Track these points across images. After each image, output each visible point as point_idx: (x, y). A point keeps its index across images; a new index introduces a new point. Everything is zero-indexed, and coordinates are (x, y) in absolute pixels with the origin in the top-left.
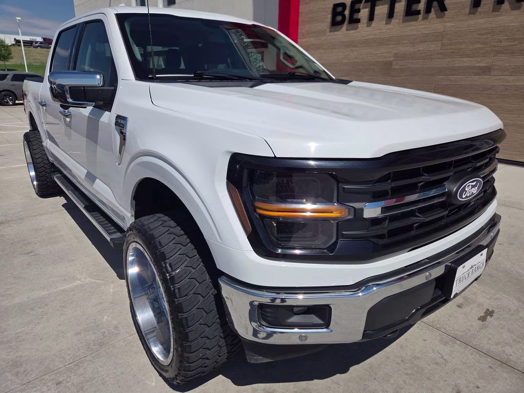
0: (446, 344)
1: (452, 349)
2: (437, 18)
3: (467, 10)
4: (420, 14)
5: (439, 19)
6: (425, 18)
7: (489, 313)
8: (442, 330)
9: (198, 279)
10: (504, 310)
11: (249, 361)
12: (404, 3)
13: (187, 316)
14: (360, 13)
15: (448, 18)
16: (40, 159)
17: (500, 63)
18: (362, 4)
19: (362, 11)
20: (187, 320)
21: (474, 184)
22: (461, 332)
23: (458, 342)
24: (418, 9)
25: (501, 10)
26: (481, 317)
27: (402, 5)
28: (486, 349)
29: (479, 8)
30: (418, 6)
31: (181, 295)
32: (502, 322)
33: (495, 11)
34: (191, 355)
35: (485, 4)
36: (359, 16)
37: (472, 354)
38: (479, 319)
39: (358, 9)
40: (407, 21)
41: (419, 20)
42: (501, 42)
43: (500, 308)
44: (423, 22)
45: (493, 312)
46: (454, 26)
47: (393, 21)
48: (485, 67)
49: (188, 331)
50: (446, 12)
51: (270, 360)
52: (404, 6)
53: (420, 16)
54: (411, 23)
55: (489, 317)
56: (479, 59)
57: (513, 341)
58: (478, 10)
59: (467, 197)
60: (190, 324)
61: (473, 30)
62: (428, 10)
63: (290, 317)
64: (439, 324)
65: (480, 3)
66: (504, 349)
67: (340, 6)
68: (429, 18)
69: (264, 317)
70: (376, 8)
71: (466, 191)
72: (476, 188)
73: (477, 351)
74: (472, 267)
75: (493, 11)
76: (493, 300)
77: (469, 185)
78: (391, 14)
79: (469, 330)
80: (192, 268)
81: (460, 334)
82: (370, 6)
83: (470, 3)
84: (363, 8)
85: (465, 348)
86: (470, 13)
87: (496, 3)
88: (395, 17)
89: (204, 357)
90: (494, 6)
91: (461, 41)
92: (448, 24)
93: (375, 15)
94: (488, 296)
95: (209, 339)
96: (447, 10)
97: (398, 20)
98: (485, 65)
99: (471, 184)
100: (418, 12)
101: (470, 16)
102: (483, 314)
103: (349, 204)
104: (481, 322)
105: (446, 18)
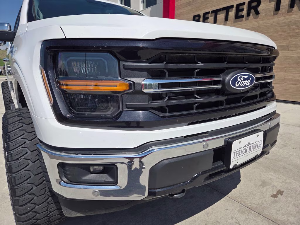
0: (243, 213)
1: (247, 217)
2: (254, 19)
3: (272, 13)
4: (244, 17)
5: (255, 20)
6: (246, 20)
7: (280, 192)
8: (242, 203)
9: (30, 148)
10: (292, 190)
11: (65, 215)
12: (234, 12)
13: (15, 176)
14: (208, 20)
15: (261, 18)
16: (8, 96)
17: (294, 42)
18: (210, 14)
19: (210, 18)
20: (15, 179)
21: (246, 77)
22: (256, 205)
23: (253, 212)
24: (242, 15)
25: (292, 11)
26: (273, 195)
27: (233, 13)
28: (274, 218)
29: (279, 11)
30: (242, 13)
31: (12, 159)
32: (290, 199)
33: (290, 12)
34: (20, 208)
35: (283, 9)
36: (208, 21)
37: (262, 221)
38: (271, 196)
39: (207, 17)
40: (236, 22)
41: (243, 21)
42: (294, 30)
43: (289, 189)
44: (245, 22)
45: (283, 192)
46: (264, 23)
47: (228, 22)
48: (285, 46)
49: (16, 188)
50: (259, 15)
51: (82, 215)
52: (234, 13)
53: (244, 19)
54: (238, 23)
55: (279, 196)
56: (281, 41)
57: (297, 213)
58: (279, 13)
59: (239, 87)
60: (17, 182)
61: (276, 24)
62: (248, 15)
63: (85, 175)
64: (240, 199)
65: (280, 8)
66: (288, 218)
67: (197, 17)
68: (249, 19)
69: (65, 175)
70: (218, 16)
71: (239, 82)
72: (249, 81)
73: (267, 219)
74: (249, 144)
75: (288, 12)
76: (284, 183)
77: (241, 77)
78: (226, 19)
79: (263, 204)
80: (28, 140)
81: (255, 206)
82: (214, 15)
83: (273, 9)
84: (210, 17)
85: (258, 217)
86: (274, 14)
87: (289, 7)
88: (229, 20)
89: (33, 210)
90: (288, 9)
91: (269, 31)
92: (261, 22)
93: (217, 20)
94: (281, 181)
95: (37, 196)
96: (259, 14)
97: (231, 22)
98: (285, 44)
99: (243, 76)
100: (243, 16)
101: (274, 16)
102: (275, 193)
103: (129, 79)
104: (273, 198)
105: (260, 18)
